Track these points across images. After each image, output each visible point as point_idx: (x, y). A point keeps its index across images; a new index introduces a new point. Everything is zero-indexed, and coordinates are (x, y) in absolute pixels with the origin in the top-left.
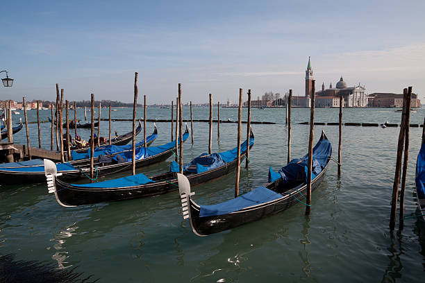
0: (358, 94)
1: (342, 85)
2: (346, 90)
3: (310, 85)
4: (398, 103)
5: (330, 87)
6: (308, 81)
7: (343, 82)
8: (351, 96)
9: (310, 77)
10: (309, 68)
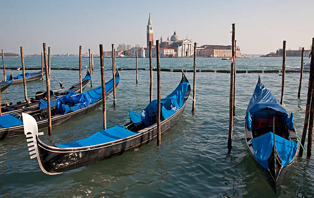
0: (187, 46)
1: (175, 38)
2: (177, 43)
3: (150, 37)
4: (217, 53)
5: (168, 39)
6: (148, 34)
7: (176, 36)
8: (180, 48)
9: (150, 31)
10: (149, 24)
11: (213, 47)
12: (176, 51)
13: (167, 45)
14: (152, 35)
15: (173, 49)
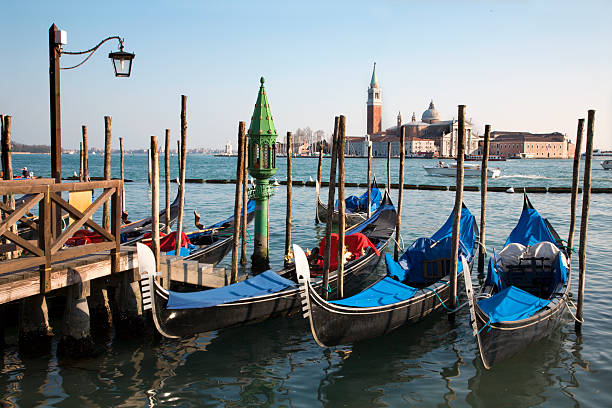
1: (432, 116)
2: (439, 126)
3: (375, 114)
4: (531, 150)
5: (413, 119)
6: (370, 109)
7: (434, 111)
8: (446, 138)
9: (375, 100)
10: (373, 85)
11: (521, 137)
12: (438, 144)
13: (415, 131)
14: (380, 108)
15: (431, 139)
